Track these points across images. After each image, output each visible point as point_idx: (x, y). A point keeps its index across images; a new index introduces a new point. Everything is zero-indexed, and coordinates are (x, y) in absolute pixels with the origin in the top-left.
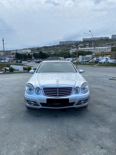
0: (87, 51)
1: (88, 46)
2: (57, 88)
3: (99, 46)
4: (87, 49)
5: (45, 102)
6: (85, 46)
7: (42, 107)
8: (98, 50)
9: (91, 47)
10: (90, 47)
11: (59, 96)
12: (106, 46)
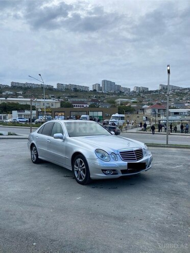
0: (24, 103)
1: (21, 95)
2: (133, 151)
3: (39, 97)
4: (21, 100)
5: (126, 168)
6: (16, 95)
7: (122, 175)
8: (42, 104)
9: (27, 98)
10: (25, 97)
11: (137, 159)
12: (50, 99)
